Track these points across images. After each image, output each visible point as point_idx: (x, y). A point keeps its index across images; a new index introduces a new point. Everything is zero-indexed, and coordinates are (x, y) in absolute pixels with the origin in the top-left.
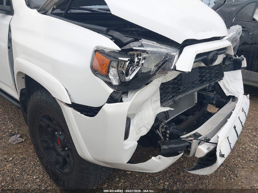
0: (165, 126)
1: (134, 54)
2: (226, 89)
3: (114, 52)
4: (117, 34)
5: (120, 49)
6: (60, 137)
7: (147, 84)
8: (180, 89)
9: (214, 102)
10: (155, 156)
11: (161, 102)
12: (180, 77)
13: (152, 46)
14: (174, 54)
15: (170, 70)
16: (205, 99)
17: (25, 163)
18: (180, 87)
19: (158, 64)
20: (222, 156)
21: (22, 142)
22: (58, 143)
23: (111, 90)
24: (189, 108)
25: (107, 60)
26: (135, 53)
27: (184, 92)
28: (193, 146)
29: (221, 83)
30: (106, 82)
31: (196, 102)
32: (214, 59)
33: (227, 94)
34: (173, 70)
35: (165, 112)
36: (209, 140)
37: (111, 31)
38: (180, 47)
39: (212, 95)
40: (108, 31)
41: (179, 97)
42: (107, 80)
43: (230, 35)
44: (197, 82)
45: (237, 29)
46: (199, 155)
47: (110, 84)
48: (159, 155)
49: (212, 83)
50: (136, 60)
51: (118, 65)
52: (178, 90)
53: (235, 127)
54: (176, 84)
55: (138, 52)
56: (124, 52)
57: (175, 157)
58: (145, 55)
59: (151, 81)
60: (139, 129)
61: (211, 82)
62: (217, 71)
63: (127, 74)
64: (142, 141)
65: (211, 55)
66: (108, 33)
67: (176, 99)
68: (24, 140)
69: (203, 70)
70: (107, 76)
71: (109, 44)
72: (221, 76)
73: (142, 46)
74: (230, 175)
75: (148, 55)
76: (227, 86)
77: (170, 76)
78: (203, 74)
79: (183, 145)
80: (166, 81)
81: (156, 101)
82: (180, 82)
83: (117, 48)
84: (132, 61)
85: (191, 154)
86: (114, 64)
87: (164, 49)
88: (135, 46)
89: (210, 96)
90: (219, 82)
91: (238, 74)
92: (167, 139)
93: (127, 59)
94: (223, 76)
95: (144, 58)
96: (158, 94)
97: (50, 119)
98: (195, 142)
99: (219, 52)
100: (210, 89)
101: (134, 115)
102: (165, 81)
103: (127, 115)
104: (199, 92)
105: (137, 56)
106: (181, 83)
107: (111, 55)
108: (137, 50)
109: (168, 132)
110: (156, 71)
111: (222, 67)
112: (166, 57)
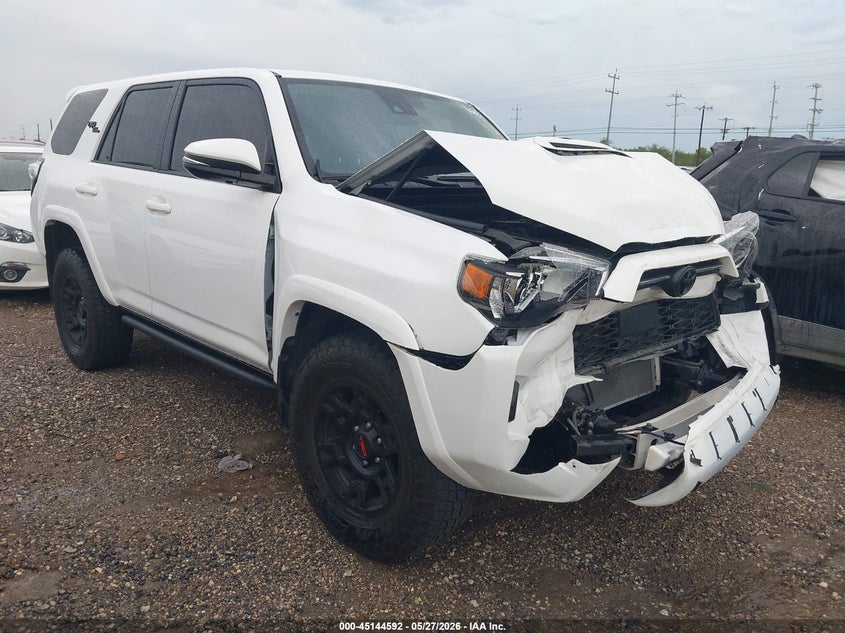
0: (584, 415)
1: (528, 268)
2: (727, 353)
3: (496, 263)
4: (500, 235)
5: (507, 259)
6: (366, 434)
7: (549, 322)
8: (616, 345)
9: (700, 383)
10: (566, 461)
11: (576, 366)
12: (616, 319)
13: (561, 255)
14: (601, 269)
15: (593, 297)
16: (678, 376)
17: (267, 507)
18: (618, 340)
19: (569, 287)
20: (697, 462)
21: (247, 469)
22: (359, 447)
23: (490, 326)
24: (641, 395)
25: (487, 276)
26: (530, 265)
27: (625, 351)
28: (640, 447)
29: (714, 340)
30: (480, 310)
31: (658, 383)
32: (687, 284)
33: (729, 363)
34: (598, 297)
35: (583, 385)
36: (673, 436)
37: (492, 229)
38: (613, 258)
39: (694, 367)
40: (485, 229)
41: (614, 361)
42: (486, 308)
43: (729, 235)
44: (655, 333)
45: (747, 222)
46: (653, 465)
47: (488, 315)
48: (573, 460)
49: (692, 338)
50: (531, 278)
51: (503, 286)
52: (611, 346)
53: (730, 420)
54: (608, 332)
55: (536, 265)
56: (513, 264)
57: (604, 464)
58: (547, 270)
59: (559, 315)
60: (533, 412)
61: (689, 336)
62: (704, 313)
63: (517, 301)
64: (538, 436)
65: (677, 276)
66: (485, 234)
67: (610, 364)
68: (251, 466)
69: (668, 308)
70: (486, 301)
71: (489, 252)
72: (714, 324)
73: (544, 253)
74: (737, 548)
75: (551, 270)
76: (728, 346)
77: (595, 312)
78: (670, 317)
79: (620, 442)
80: (586, 322)
81: (566, 361)
82: (617, 329)
83: (501, 257)
84: (525, 279)
85: (637, 465)
86: (497, 282)
87: (582, 261)
88: (532, 254)
89: (690, 370)
90: (709, 337)
91: (756, 319)
92: (590, 431)
93: (519, 275)
94: (718, 324)
95: (545, 277)
96: (570, 347)
97: (349, 396)
98: (643, 440)
99: (698, 270)
100: (690, 353)
101: (526, 379)
102: (583, 322)
103: (517, 376)
104: (664, 361)
105: (533, 272)
106: (619, 332)
107: (493, 267)
108: (536, 261)
109: (591, 424)
110: (567, 297)
111: (715, 303)
112: (585, 274)
